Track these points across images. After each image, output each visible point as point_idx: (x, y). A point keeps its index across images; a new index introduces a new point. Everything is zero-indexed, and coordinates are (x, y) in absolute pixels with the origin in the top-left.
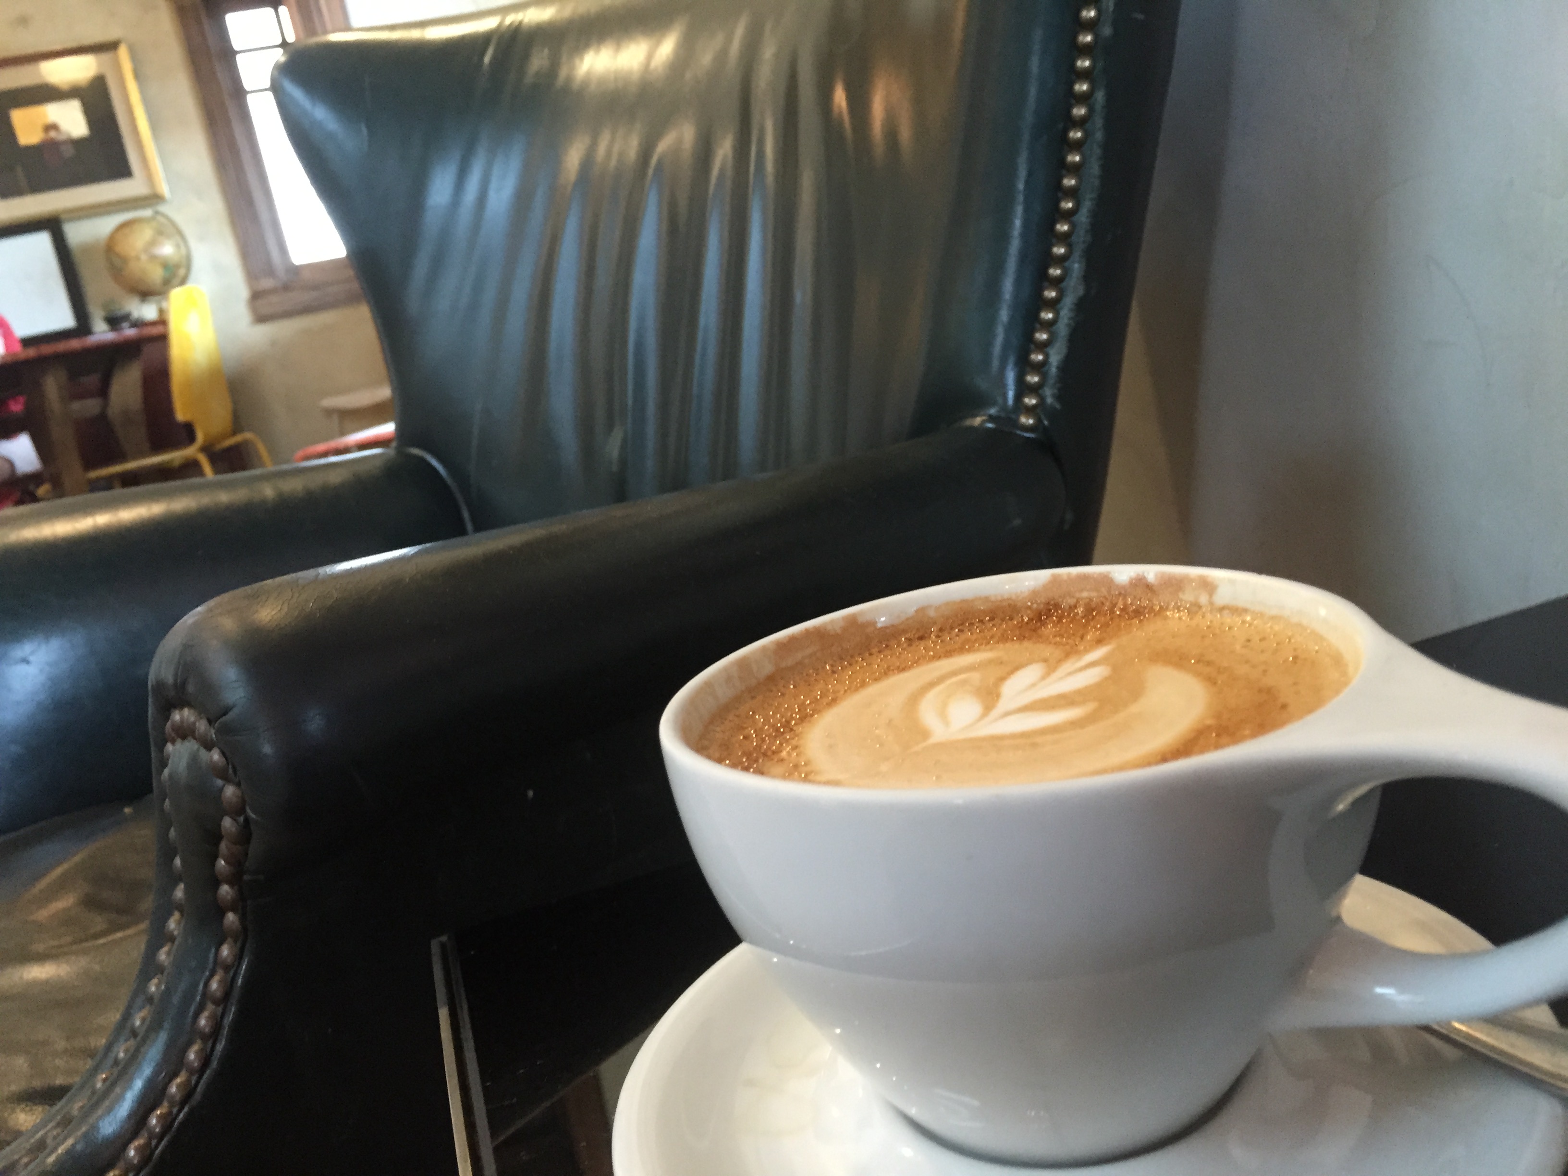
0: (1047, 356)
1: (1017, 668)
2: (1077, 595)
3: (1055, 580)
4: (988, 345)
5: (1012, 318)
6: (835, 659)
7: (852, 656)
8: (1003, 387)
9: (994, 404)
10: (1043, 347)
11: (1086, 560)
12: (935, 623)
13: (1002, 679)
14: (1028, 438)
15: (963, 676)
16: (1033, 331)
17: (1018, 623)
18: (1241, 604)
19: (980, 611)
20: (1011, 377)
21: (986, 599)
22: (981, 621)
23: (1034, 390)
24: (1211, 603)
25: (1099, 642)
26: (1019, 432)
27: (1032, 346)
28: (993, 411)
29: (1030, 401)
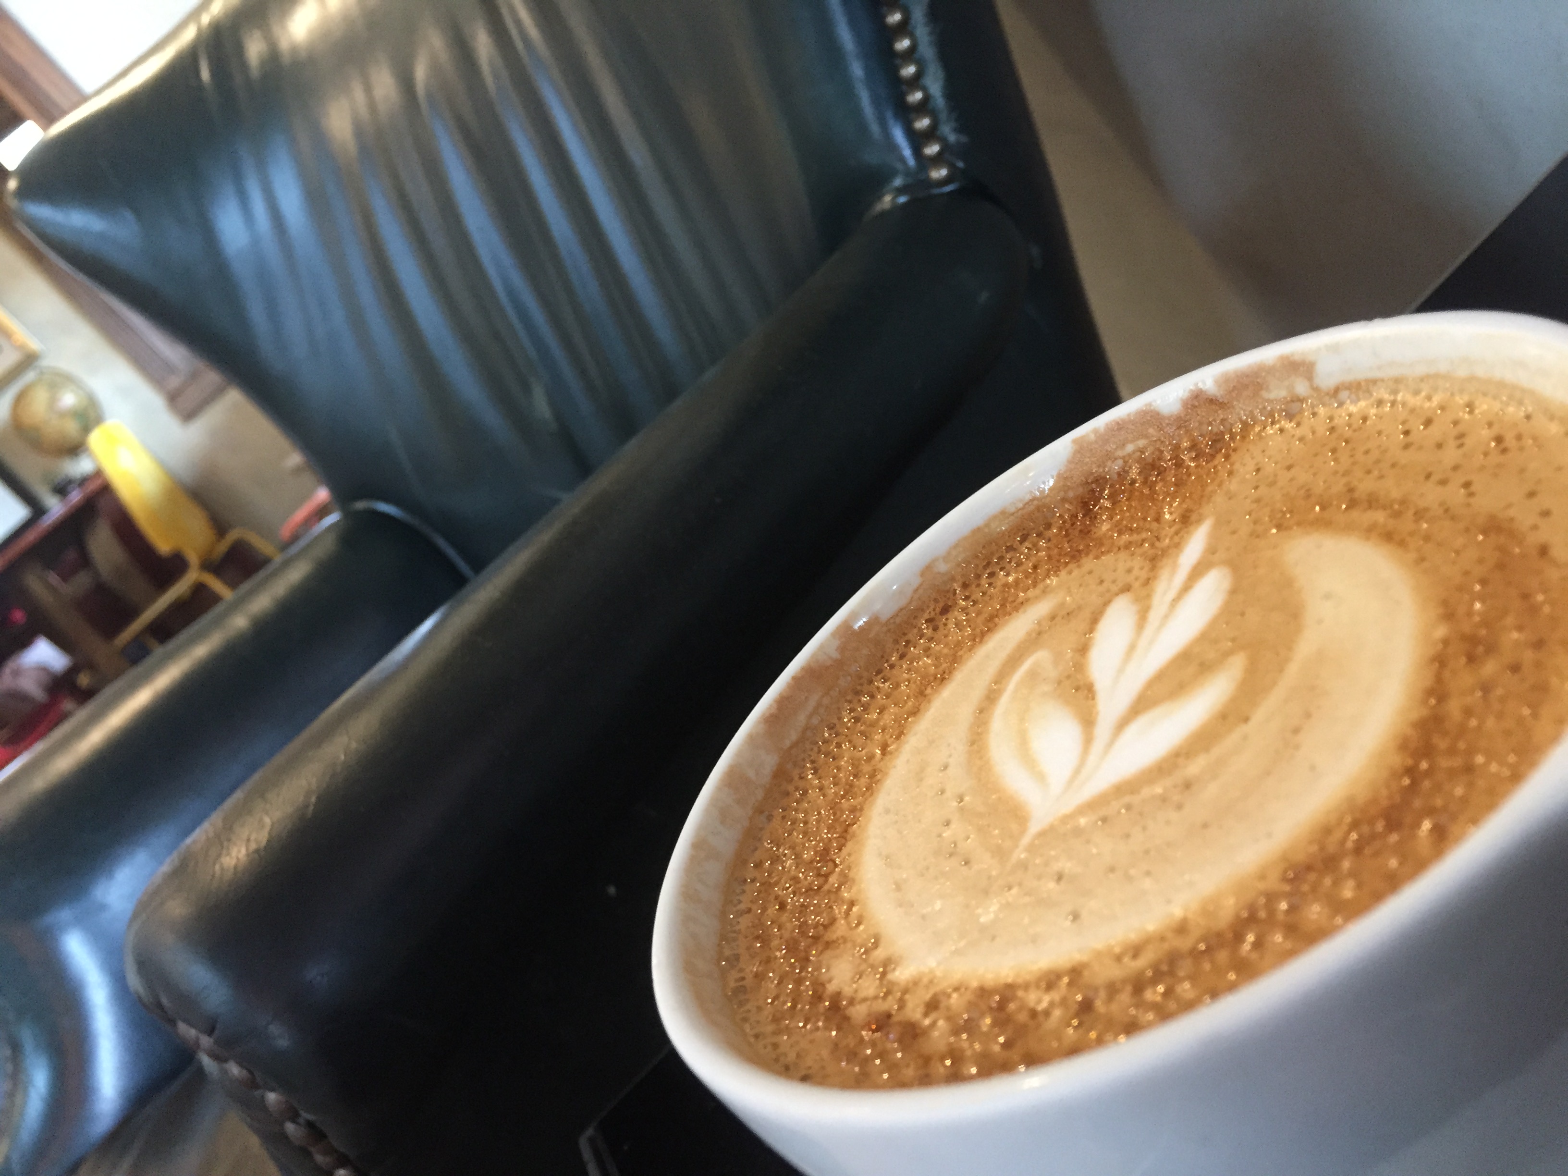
0: (924, 89)
1: (1094, 621)
2: (1120, 453)
3: (1081, 447)
4: (857, 111)
5: (867, 68)
6: (849, 698)
7: (871, 682)
8: (893, 148)
9: (894, 173)
10: (915, 82)
11: (1112, 400)
12: (953, 579)
13: (1083, 649)
14: (952, 192)
15: (1027, 665)
16: (895, 70)
17: (1060, 529)
18: (1361, 375)
19: (1003, 534)
20: (899, 135)
21: (1003, 514)
22: (1010, 548)
23: (930, 135)
24: (1316, 389)
25: (1186, 520)
26: (936, 191)
27: (904, 87)
28: (898, 182)
29: (932, 149)
